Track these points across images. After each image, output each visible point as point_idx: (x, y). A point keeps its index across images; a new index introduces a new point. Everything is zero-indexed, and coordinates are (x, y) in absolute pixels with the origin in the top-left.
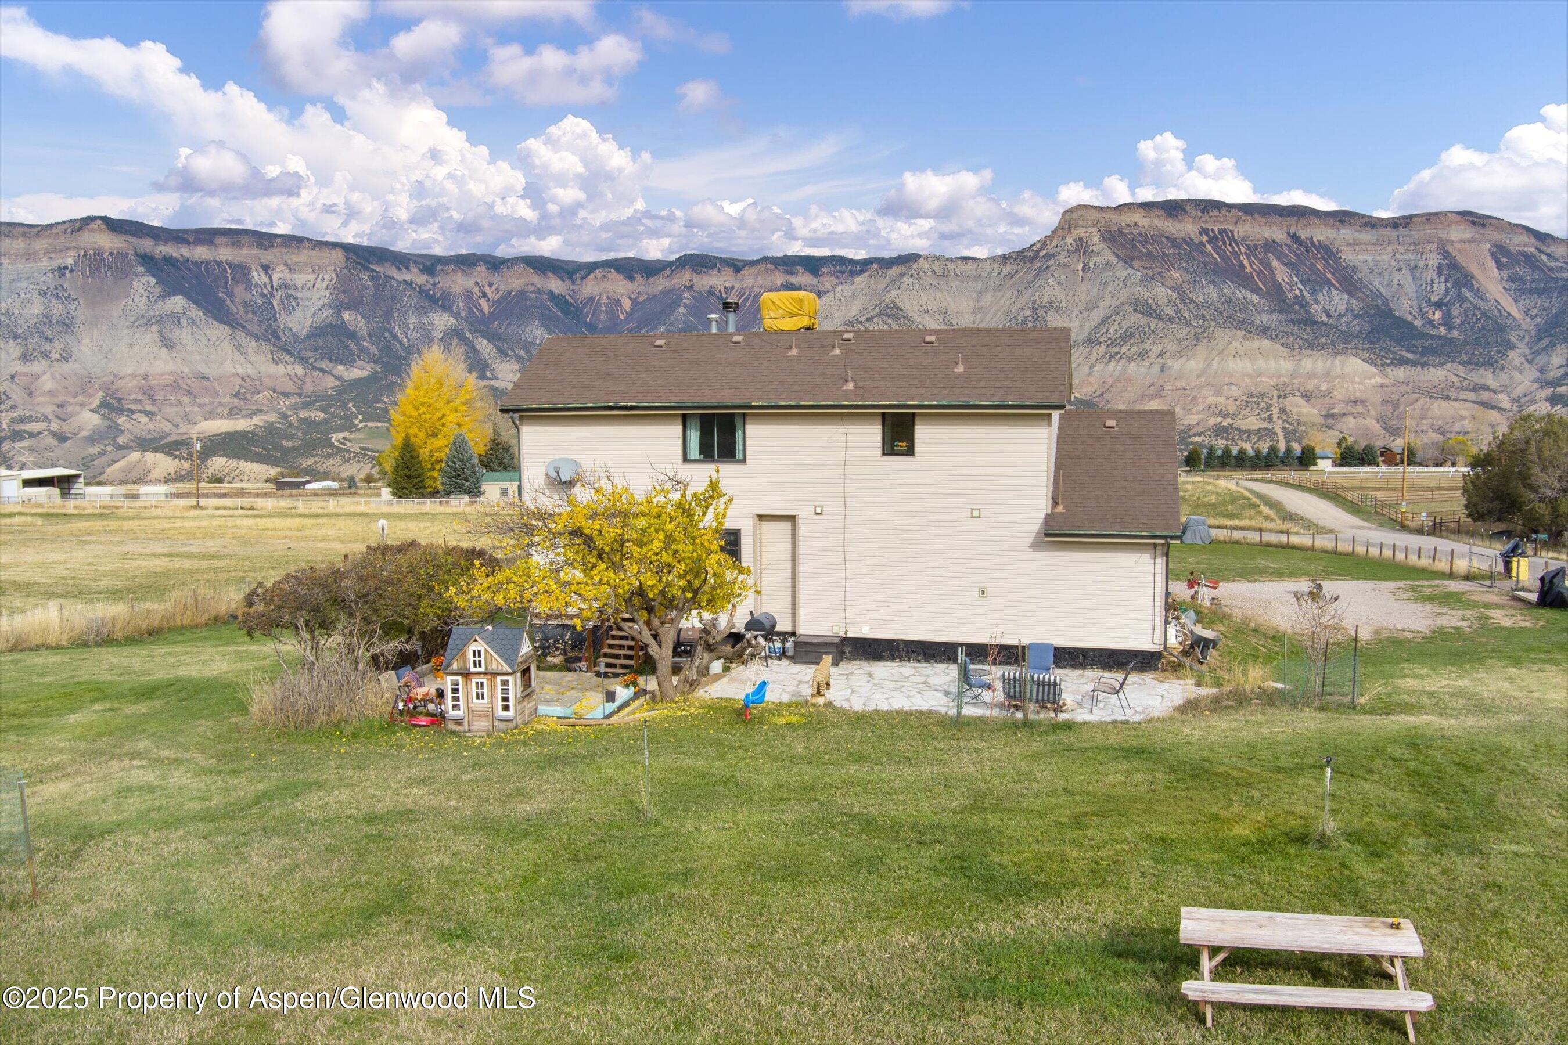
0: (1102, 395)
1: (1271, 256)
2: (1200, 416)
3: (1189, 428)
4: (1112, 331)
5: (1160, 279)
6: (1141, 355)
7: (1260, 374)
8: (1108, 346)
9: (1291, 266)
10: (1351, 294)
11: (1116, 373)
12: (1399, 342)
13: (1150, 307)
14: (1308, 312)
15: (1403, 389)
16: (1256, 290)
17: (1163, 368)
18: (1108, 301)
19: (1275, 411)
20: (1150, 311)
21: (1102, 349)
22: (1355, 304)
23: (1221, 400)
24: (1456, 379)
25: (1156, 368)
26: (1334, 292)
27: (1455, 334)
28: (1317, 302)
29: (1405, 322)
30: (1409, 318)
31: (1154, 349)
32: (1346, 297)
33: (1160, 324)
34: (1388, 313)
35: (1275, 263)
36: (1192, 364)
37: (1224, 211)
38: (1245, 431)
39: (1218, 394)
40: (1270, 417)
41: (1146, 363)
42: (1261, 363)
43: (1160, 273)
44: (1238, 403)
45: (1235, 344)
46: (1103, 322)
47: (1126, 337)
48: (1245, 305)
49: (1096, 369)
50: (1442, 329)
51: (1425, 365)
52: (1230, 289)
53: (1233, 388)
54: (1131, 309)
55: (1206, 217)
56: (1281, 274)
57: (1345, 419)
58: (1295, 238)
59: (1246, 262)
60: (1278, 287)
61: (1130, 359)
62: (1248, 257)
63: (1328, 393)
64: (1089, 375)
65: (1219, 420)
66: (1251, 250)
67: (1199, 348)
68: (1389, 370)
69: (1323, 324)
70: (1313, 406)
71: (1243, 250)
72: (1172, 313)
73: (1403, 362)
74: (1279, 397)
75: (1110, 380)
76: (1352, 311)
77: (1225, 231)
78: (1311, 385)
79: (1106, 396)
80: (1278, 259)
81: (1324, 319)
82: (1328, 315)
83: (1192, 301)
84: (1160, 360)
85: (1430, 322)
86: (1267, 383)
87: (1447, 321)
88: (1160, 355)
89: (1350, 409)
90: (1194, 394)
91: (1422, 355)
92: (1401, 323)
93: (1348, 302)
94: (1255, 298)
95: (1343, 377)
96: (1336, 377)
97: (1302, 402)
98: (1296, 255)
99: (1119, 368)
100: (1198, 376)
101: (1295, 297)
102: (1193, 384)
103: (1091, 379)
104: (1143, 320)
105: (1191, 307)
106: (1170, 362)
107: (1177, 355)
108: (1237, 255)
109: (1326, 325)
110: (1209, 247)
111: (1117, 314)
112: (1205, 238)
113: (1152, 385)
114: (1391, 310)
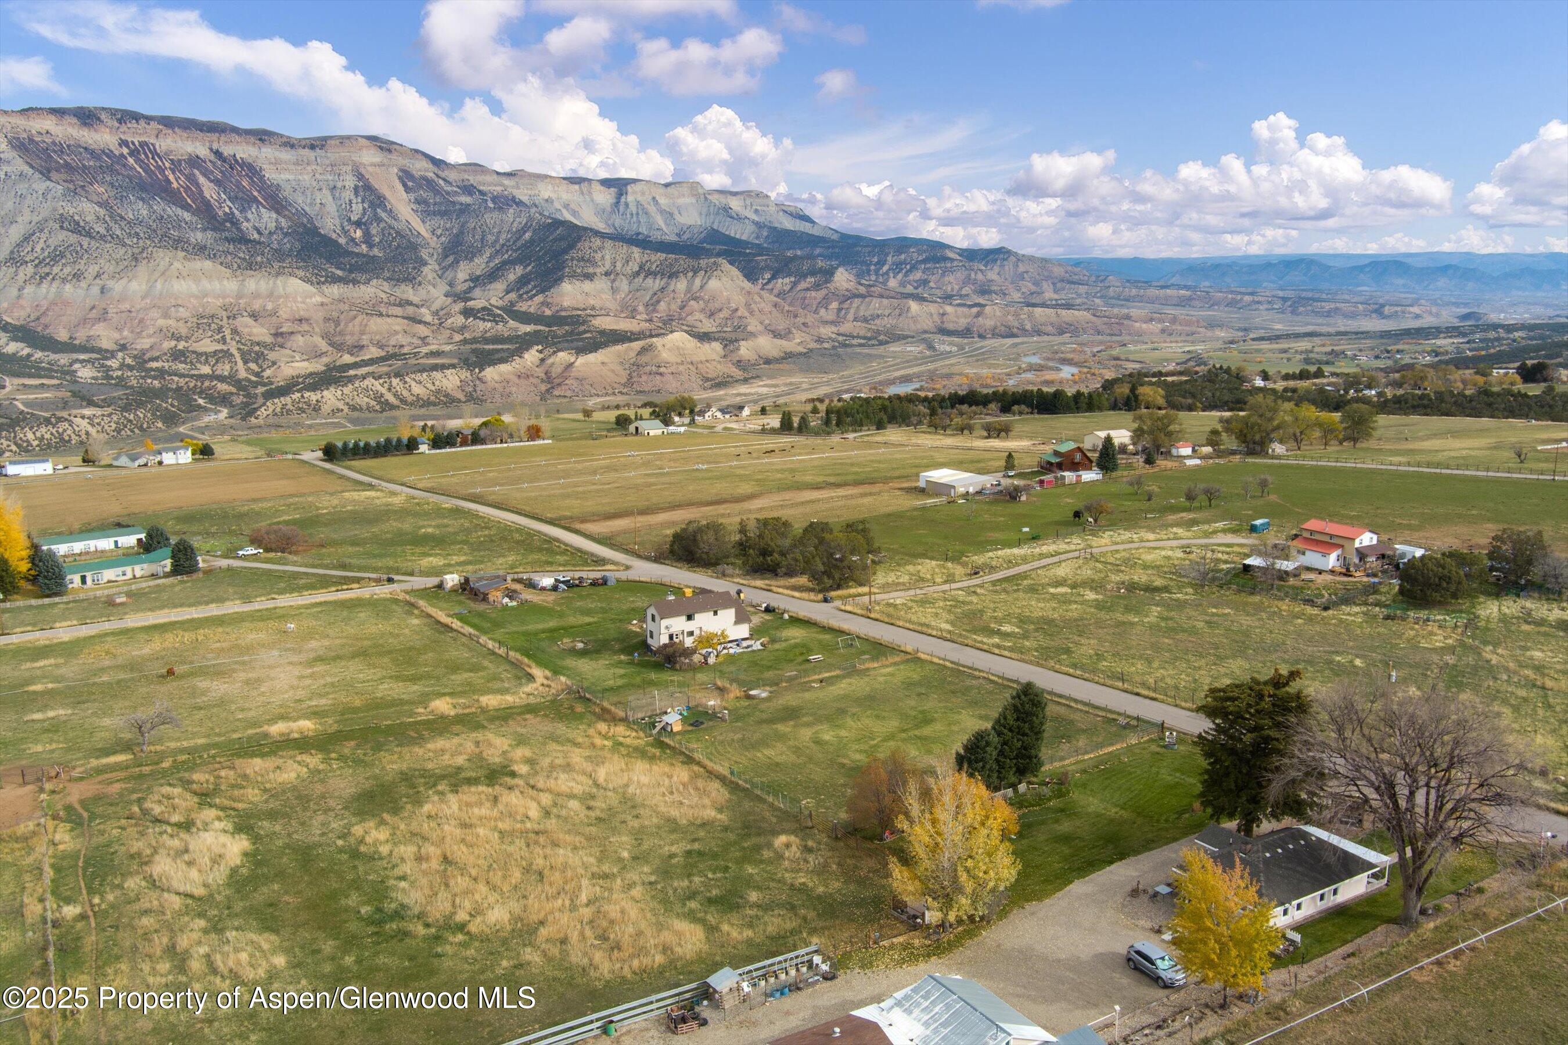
0: (38, 319)
1: (196, 172)
2: (152, 340)
3: (143, 352)
4: (38, 249)
5: (83, 193)
6: (77, 276)
7: (206, 295)
8: (36, 266)
9: (217, 182)
10: (278, 212)
11: (51, 296)
12: (329, 259)
13: (78, 223)
14: (239, 230)
15: (341, 306)
16: (186, 207)
17: (103, 290)
18: (27, 216)
19: (227, 332)
20: (78, 228)
21: (30, 269)
22: (284, 223)
23: (171, 322)
24: (383, 296)
25: (95, 290)
26: (263, 210)
27: (376, 251)
28: (248, 220)
29: (330, 239)
30: (334, 236)
31: (90, 270)
32: (274, 215)
33: (93, 243)
34: (314, 231)
35: (202, 180)
36: (134, 286)
37: (142, 122)
38: (201, 354)
39: (166, 316)
40: (224, 338)
41: (84, 284)
42: (206, 285)
43: (83, 187)
44: (189, 324)
45: (177, 265)
46: (27, 238)
47: (57, 256)
48: (178, 223)
49: (26, 291)
50: (364, 246)
51: (355, 282)
52: (159, 206)
53: (181, 309)
54: (57, 226)
55: (124, 128)
56: (209, 190)
57: (293, 337)
58: (218, 154)
59: (171, 177)
60: (208, 204)
61: (64, 280)
62: (174, 173)
63: (274, 313)
64: (19, 297)
65: (173, 343)
66: (176, 165)
67: (139, 268)
68: (324, 287)
69: (254, 240)
70: (262, 325)
71: (167, 165)
72: (103, 231)
73: (335, 280)
74: (228, 318)
75: (45, 304)
76: (281, 229)
77: (146, 144)
78: (257, 305)
79: (42, 321)
80: (205, 175)
81: (256, 236)
82: (259, 233)
83: (122, 217)
84: (98, 281)
85: (353, 240)
86: (214, 304)
87: (367, 239)
88: (98, 276)
89: (296, 327)
90: (140, 316)
91: (351, 271)
92: (328, 242)
93: (277, 221)
94: (187, 216)
95: (287, 297)
96: (280, 297)
97: (250, 321)
98: (221, 172)
99: (53, 290)
100: (143, 298)
101: (226, 214)
102: (138, 307)
103: (22, 302)
104: (73, 238)
105: (123, 224)
106: (110, 284)
107: (115, 276)
108: (162, 170)
109: (259, 243)
110: (131, 160)
111: (41, 231)
112: (125, 151)
113: (93, 308)
114: (316, 228)
